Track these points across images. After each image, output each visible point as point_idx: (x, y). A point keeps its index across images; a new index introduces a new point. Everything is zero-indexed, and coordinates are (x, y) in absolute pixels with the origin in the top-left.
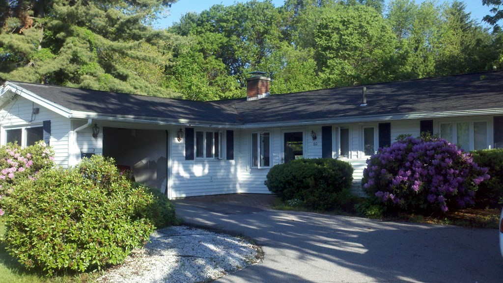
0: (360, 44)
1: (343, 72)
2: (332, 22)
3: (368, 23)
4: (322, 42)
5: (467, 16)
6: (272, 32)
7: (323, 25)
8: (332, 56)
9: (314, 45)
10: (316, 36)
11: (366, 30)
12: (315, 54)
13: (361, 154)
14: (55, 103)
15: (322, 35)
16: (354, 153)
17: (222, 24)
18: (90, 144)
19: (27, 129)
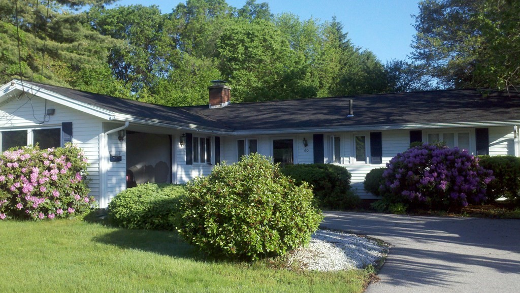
0: (265, 57)
1: (248, 84)
2: (237, 33)
3: (271, 37)
4: (226, 53)
5: (344, 36)
6: (163, 39)
7: (226, 36)
8: (237, 67)
9: (217, 55)
10: (219, 47)
11: (271, 44)
12: (220, 64)
13: (353, 160)
14: (89, 104)
15: (226, 46)
16: (346, 159)
17: (106, 27)
18: (117, 147)
19: (34, 131)
